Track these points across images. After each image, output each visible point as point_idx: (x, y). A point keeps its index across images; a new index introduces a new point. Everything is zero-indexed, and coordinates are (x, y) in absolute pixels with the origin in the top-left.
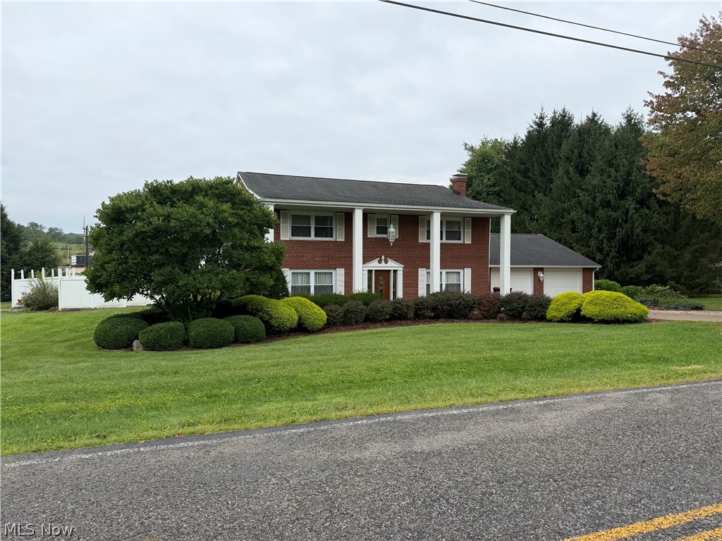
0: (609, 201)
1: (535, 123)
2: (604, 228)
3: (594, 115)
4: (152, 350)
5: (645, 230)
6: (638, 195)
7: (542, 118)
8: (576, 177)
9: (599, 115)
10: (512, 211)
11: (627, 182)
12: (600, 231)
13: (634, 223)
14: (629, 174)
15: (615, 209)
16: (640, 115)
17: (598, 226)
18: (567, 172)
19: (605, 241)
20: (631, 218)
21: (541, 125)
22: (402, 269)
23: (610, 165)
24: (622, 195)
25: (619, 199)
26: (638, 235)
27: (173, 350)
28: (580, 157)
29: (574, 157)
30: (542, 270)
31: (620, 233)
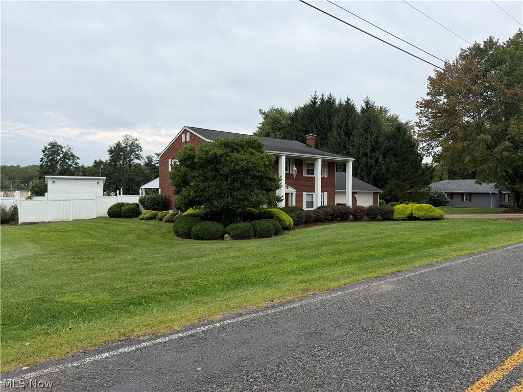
0: (367, 153)
1: (312, 101)
2: (365, 169)
3: (348, 99)
4: (240, 239)
5: (387, 170)
6: (383, 150)
7: (315, 98)
8: (345, 139)
9: (351, 100)
10: (353, 159)
11: (376, 143)
12: (362, 170)
13: (381, 166)
14: (377, 138)
15: (371, 158)
16: (373, 102)
17: (361, 168)
18: (339, 134)
19: (365, 177)
20: (380, 163)
21: (314, 103)
22: (295, 192)
23: (366, 131)
24: (373, 150)
25: (373, 152)
26: (383, 174)
27: (243, 239)
28: (346, 125)
29: (343, 125)
30: (356, 193)
31: (374, 173)
